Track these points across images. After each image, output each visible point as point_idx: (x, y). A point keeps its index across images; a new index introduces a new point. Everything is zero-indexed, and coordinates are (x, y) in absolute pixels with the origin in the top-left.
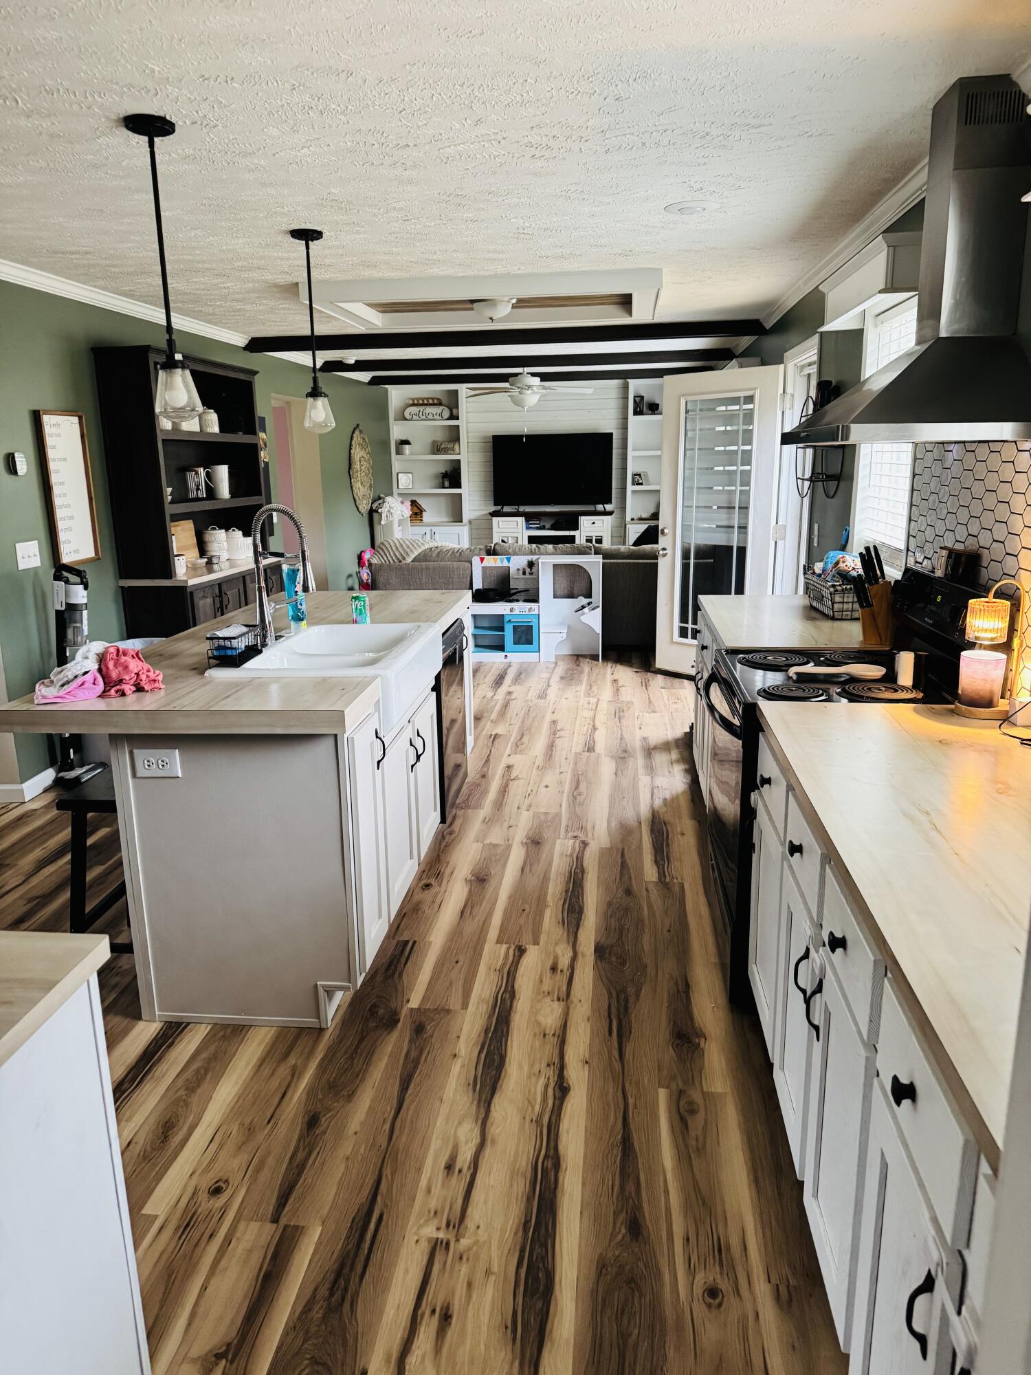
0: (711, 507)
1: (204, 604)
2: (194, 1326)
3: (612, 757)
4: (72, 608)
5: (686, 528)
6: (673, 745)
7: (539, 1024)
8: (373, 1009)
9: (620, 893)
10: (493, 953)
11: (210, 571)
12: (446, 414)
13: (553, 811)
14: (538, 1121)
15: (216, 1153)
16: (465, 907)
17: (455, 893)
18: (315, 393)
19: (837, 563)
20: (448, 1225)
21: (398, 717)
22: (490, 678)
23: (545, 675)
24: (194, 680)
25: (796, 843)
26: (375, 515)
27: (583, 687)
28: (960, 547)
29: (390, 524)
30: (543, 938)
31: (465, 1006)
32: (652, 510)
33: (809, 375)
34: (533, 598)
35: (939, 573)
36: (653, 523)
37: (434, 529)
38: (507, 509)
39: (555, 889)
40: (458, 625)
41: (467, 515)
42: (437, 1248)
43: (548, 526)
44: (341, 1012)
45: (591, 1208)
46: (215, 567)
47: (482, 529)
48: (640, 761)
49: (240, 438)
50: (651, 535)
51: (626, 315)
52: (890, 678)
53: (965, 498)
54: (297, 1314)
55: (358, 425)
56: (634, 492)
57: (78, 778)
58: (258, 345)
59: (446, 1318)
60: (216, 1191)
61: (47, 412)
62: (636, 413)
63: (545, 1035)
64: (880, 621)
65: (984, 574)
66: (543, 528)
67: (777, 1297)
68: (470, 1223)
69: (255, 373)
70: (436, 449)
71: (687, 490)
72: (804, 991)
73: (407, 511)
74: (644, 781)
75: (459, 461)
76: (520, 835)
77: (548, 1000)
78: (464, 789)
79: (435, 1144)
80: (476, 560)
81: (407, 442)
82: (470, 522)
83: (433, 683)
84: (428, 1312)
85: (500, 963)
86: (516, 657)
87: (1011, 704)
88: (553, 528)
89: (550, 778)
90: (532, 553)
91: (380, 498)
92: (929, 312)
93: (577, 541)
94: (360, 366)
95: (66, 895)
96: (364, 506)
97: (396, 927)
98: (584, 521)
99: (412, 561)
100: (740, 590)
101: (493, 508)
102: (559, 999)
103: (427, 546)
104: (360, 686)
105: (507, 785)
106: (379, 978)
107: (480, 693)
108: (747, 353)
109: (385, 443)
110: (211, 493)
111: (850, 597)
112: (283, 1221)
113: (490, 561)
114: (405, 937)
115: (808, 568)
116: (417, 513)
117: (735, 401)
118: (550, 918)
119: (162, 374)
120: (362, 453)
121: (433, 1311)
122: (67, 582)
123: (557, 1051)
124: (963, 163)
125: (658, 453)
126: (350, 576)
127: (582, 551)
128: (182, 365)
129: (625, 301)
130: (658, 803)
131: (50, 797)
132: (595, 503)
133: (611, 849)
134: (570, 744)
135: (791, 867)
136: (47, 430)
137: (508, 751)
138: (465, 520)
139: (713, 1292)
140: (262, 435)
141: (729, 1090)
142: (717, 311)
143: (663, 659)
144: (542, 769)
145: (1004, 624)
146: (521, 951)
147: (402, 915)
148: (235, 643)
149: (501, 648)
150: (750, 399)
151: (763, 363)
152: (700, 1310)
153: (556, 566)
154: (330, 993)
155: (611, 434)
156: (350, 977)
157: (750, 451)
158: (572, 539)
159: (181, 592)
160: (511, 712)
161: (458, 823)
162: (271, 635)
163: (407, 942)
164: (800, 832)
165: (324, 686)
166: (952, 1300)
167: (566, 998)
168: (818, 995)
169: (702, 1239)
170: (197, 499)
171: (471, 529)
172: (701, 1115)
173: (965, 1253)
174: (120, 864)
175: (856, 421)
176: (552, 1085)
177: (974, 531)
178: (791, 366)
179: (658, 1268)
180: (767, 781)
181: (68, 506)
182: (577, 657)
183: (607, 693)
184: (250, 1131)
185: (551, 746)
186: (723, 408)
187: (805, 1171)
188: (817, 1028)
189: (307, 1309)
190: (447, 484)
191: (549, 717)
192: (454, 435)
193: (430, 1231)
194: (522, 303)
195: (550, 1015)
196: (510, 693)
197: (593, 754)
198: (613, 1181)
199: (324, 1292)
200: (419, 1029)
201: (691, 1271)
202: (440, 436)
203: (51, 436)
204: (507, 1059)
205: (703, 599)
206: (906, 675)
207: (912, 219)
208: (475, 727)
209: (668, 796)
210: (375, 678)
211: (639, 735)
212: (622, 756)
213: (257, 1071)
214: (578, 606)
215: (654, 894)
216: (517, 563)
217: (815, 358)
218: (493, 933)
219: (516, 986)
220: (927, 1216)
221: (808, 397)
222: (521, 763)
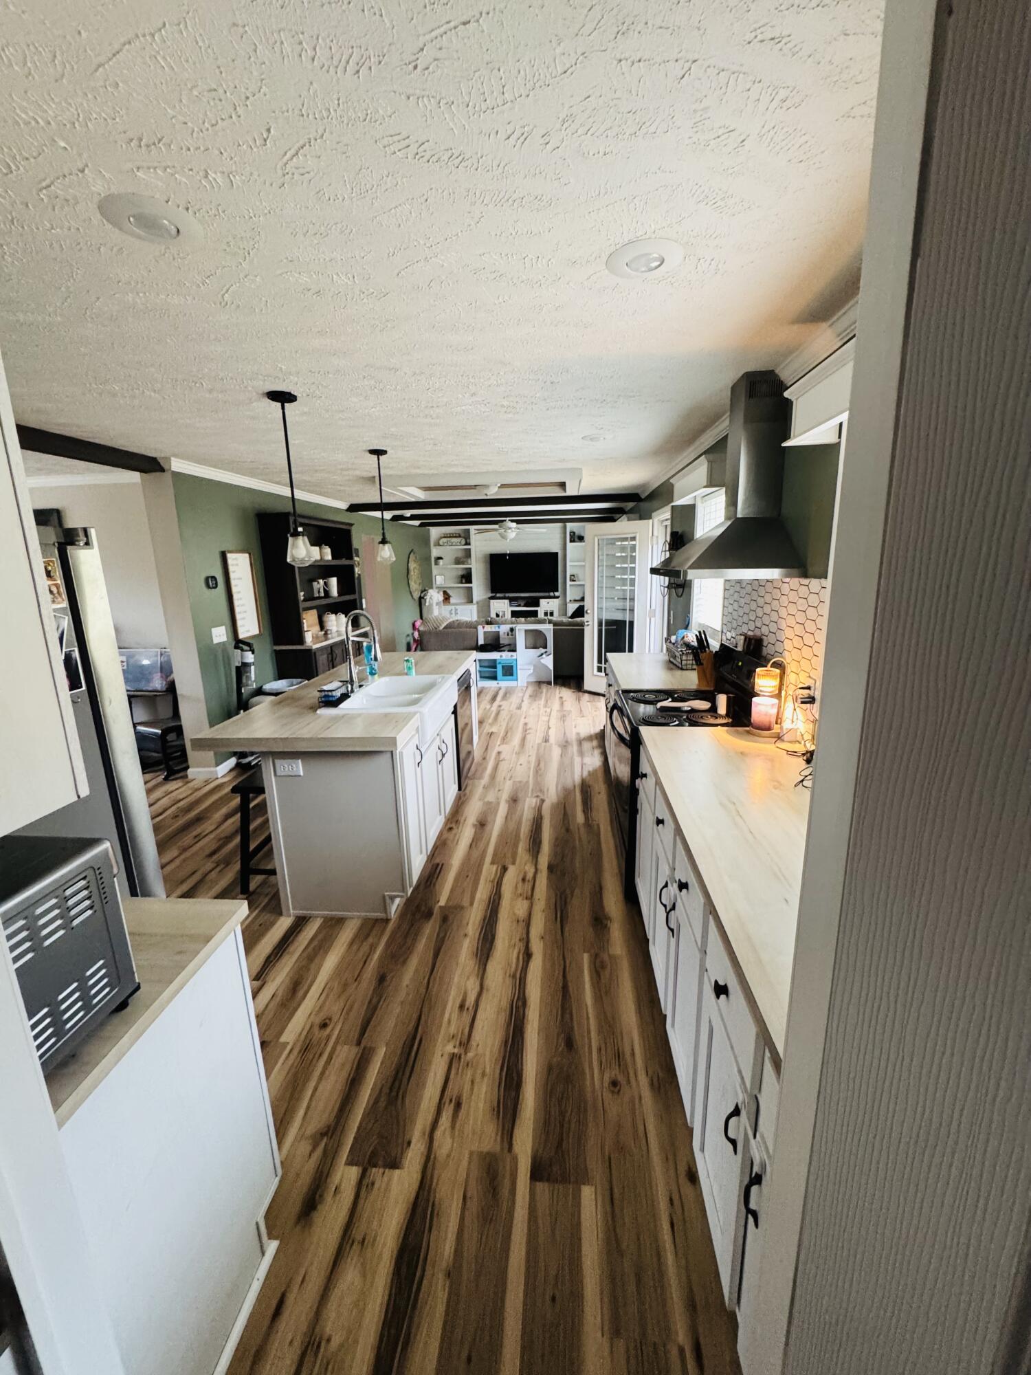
0: (613, 598)
1: (322, 659)
2: (309, 1113)
3: (559, 746)
4: (246, 665)
5: (600, 609)
6: (594, 738)
7: (515, 914)
8: (418, 907)
9: (563, 830)
10: (489, 870)
11: (326, 639)
12: (463, 542)
13: (525, 780)
14: (514, 976)
15: (324, 1002)
16: (473, 841)
17: (467, 833)
18: (384, 542)
19: (683, 637)
20: (460, 1043)
21: (430, 733)
22: (489, 697)
23: (521, 695)
24: (310, 717)
25: (660, 818)
26: (423, 600)
27: (542, 702)
28: (750, 633)
29: (431, 605)
30: (518, 861)
31: (472, 904)
32: (581, 596)
33: (666, 526)
34: (513, 649)
35: (740, 649)
36: (581, 604)
37: (457, 607)
38: (498, 595)
39: (525, 829)
40: (468, 672)
41: (475, 598)
42: (453, 1059)
43: (522, 604)
44: (400, 908)
45: (544, 1030)
46: (330, 636)
47: (484, 608)
48: (575, 748)
49: (344, 562)
50: (580, 612)
51: (562, 491)
52: (713, 709)
53: (753, 605)
54: (370, 1106)
55: (412, 551)
56: (571, 585)
57: (250, 763)
58: (354, 508)
59: (458, 1105)
60: (324, 1026)
61: (231, 552)
62: (571, 541)
63: (518, 921)
64: (708, 672)
65: (765, 651)
66: (519, 606)
67: (652, 1084)
68: (473, 1043)
69: (352, 525)
70: (458, 561)
71: (600, 588)
72: (665, 906)
73: (441, 597)
74: (577, 760)
75: (470, 569)
76: (505, 796)
77: (520, 899)
78: (473, 768)
79: (453, 993)
80: (480, 628)
81: (441, 558)
82: (477, 603)
83: (453, 709)
84: (448, 1101)
85: (492, 877)
86: (504, 684)
87: (781, 728)
88: (525, 605)
89: (523, 760)
90: (512, 623)
91: (425, 590)
92: (732, 502)
93: (539, 616)
94: (413, 518)
95: (238, 840)
96: (416, 595)
97: (431, 857)
98: (542, 602)
99: (444, 628)
100: (631, 650)
101: (491, 595)
102: (526, 898)
103: (451, 620)
104: (407, 718)
105: (498, 764)
106: (422, 888)
107: (482, 706)
108: (631, 511)
109: (428, 558)
110: (327, 594)
111: (691, 657)
112: (362, 1045)
113: (489, 628)
114: (437, 861)
115: (667, 640)
116: (447, 598)
117: (626, 539)
118: (522, 847)
119: (291, 539)
120: (415, 565)
121: (451, 1101)
122: (242, 650)
123: (525, 932)
124: (747, 420)
125: (583, 564)
126: (408, 635)
127: (541, 622)
128: (302, 534)
129: (562, 485)
130: (585, 774)
131: (233, 774)
132: (549, 592)
133: (558, 804)
134: (535, 738)
135: (657, 830)
136: (230, 562)
137: (498, 743)
138: (475, 601)
139: (614, 1083)
140: (356, 559)
141: (624, 953)
142: (613, 489)
143: (588, 685)
144: (518, 754)
145: (776, 682)
146: (505, 869)
147: (436, 848)
148: (334, 693)
149: (494, 678)
150: (634, 539)
151: (641, 518)
152: (607, 1096)
153: (526, 631)
154: (392, 898)
155: (557, 554)
156: (404, 889)
157: (635, 568)
158: (535, 614)
159: (309, 651)
160: (501, 717)
161: (468, 789)
162: (356, 684)
163: (438, 864)
164: (663, 814)
165: (387, 718)
166: (751, 1126)
167: (530, 898)
168: (673, 912)
169: (609, 1050)
170: (319, 598)
171: (478, 607)
172: (607, 972)
173: (758, 1096)
174: (267, 821)
175: (691, 567)
176: (522, 952)
177: (759, 625)
178: (656, 520)
179: (583, 1070)
180: (645, 776)
181: (243, 605)
182: (539, 683)
183: (556, 706)
184: (345, 986)
185: (524, 739)
186: (619, 543)
187: (667, 1007)
188: (672, 930)
189: (376, 1102)
190: (464, 581)
191: (522, 721)
192: (468, 554)
193: (450, 1048)
194: (503, 486)
195: (521, 908)
196: (500, 706)
197: (547, 744)
198: (557, 1012)
199: (386, 1090)
200: (445, 919)
201: (602, 1072)
202: (460, 554)
203: (233, 565)
204: (496, 937)
205: (608, 654)
206: (722, 708)
207: (720, 446)
208: (479, 728)
209: (591, 769)
210: (415, 713)
211: (574, 731)
212: (565, 745)
213: (349, 948)
214: (539, 654)
215: (582, 830)
216: (504, 629)
217: (669, 517)
218: (488, 858)
219: (502, 892)
220: (736, 1069)
221: (666, 541)
222: (507, 750)
